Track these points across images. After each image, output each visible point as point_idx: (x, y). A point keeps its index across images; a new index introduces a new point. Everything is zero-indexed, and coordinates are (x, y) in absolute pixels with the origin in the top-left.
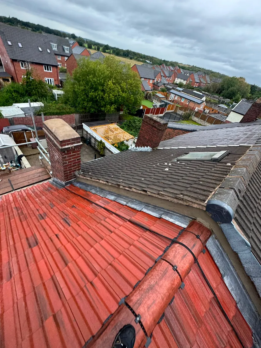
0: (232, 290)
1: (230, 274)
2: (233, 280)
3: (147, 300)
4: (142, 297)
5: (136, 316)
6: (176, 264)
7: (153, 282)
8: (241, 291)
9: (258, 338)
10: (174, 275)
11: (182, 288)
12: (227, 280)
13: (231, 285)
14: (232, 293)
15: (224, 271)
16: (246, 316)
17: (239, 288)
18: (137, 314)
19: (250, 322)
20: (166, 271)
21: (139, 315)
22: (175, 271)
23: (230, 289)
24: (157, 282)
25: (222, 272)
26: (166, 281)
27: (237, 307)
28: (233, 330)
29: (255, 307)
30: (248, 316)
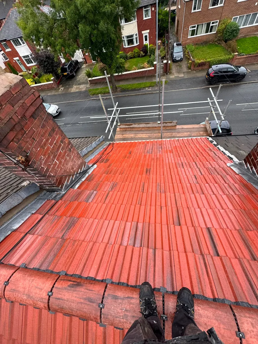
0: (23, 220)
1: (10, 225)
2: (15, 221)
3: (37, 295)
4: (37, 300)
5: (50, 297)
6: (3, 284)
7: (24, 297)
8: (23, 213)
9: (50, 196)
10: (13, 281)
11: (25, 265)
12: (16, 226)
13: (19, 222)
14: (25, 219)
15: (8, 231)
16: (39, 206)
17: (21, 215)
18: (48, 297)
19: (41, 203)
20: (12, 290)
21: (48, 295)
22: (9, 281)
23: (23, 222)
24: (22, 294)
25: (9, 233)
26: (19, 286)
27: (35, 213)
28: (47, 213)
29: (32, 201)
30: (38, 205)
